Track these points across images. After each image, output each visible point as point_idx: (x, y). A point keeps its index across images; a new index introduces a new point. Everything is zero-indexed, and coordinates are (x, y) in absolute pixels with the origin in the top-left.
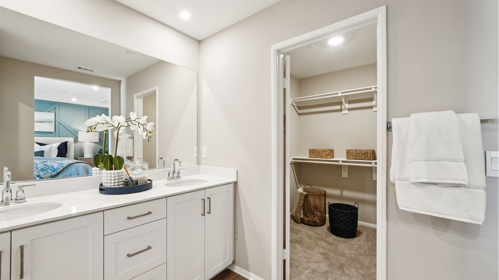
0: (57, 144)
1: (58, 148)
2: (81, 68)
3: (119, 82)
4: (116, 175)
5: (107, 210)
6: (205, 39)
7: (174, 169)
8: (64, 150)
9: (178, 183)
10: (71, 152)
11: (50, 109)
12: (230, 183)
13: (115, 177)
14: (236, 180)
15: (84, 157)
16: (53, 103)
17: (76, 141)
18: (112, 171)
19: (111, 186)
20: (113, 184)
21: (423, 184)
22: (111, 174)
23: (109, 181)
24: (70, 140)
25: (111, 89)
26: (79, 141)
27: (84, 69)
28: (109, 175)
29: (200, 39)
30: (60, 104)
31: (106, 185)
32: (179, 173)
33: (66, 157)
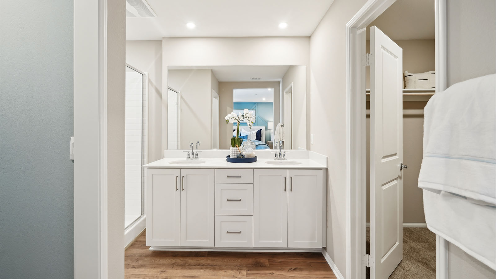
0: (256, 132)
1: (256, 134)
2: (253, 79)
3: (279, 82)
4: (235, 150)
5: (217, 168)
6: (312, 34)
7: (280, 152)
8: (259, 135)
9: (281, 163)
10: (264, 138)
11: (253, 107)
12: (320, 169)
13: (234, 151)
14: (326, 167)
15: (271, 141)
16: (254, 103)
17: (266, 129)
18: (235, 148)
19: (234, 157)
20: (233, 156)
21: (452, 195)
22: (234, 149)
23: (233, 154)
24: (263, 128)
25: (274, 89)
26: (268, 129)
27: (255, 79)
28: (233, 150)
29: (309, 36)
30: (258, 103)
31: (231, 157)
32: (284, 155)
33: (261, 141)
